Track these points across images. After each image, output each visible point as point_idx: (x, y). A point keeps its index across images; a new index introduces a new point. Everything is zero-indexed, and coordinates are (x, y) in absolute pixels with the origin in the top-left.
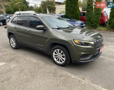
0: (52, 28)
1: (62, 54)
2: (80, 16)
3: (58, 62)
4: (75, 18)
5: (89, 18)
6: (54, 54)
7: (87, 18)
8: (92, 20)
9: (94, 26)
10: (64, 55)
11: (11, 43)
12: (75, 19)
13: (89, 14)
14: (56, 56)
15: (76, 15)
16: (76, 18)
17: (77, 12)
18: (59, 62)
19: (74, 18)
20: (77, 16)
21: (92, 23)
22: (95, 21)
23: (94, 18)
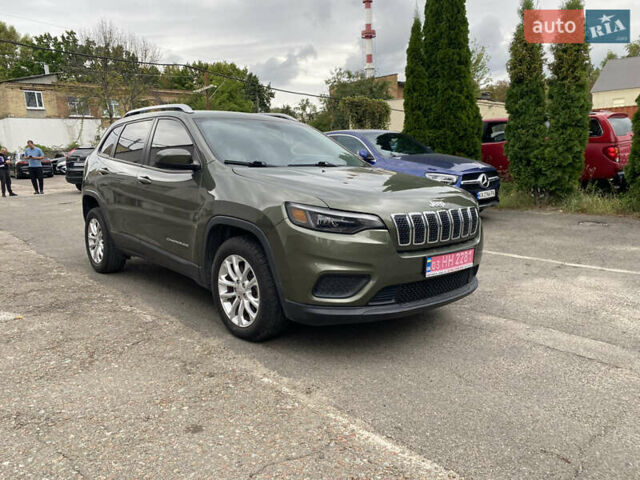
0: (227, 163)
1: (250, 277)
2: (477, 139)
3: (235, 320)
4: (449, 147)
5: (521, 149)
6: (222, 279)
7: (513, 146)
8: (537, 158)
9: (551, 185)
10: (255, 281)
11: (91, 243)
12: (454, 154)
13: (523, 127)
14: (230, 289)
15: (457, 133)
16: (460, 150)
17: (464, 117)
18: (240, 322)
19: (445, 150)
20: (461, 138)
21: (538, 173)
22: (553, 159)
23: (548, 146)
